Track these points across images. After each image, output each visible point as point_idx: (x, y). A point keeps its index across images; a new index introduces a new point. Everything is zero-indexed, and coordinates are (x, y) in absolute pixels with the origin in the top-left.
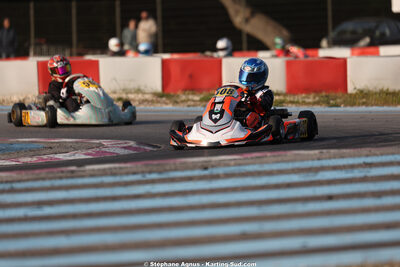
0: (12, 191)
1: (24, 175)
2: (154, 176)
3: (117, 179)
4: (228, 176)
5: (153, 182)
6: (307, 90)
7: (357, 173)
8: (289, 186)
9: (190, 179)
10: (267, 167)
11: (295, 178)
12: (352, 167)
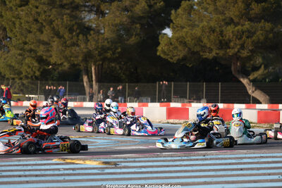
0: (135, 162)
1: (141, 155)
2: (186, 158)
3: (172, 158)
4: (211, 159)
5: (184, 160)
6: (265, 122)
7: (256, 160)
8: (230, 164)
9: (197, 160)
10: (226, 156)
11: (234, 161)
12: (256, 157)
